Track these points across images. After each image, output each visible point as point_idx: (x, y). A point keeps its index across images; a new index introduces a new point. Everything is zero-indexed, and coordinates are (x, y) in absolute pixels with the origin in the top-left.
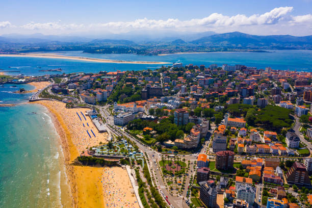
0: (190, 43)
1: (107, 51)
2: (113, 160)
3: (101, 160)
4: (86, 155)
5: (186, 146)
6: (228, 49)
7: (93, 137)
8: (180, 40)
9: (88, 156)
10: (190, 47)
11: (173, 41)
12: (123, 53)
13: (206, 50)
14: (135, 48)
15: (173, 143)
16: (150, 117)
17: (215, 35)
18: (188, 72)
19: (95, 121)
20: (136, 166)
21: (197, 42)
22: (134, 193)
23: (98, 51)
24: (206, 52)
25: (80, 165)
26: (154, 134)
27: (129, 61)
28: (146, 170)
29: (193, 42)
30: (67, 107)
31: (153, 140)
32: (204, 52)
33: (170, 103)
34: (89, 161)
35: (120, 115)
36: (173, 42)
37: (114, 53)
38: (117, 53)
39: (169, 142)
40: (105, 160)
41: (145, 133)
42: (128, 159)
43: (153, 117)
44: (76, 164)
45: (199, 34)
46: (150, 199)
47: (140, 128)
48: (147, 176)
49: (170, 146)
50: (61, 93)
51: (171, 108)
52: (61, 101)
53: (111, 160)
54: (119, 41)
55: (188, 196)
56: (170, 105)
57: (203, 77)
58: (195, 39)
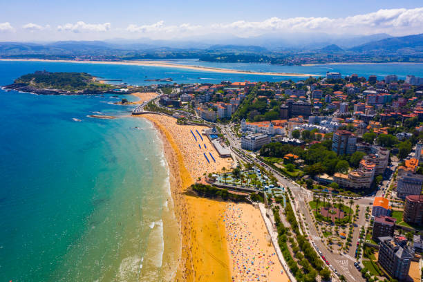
0: (351, 50)
1: (231, 59)
2: (241, 194)
3: (224, 192)
4: (204, 183)
5: (351, 184)
6: (411, 59)
8: (334, 46)
9: (206, 184)
10: (348, 56)
11: (322, 47)
12: (252, 62)
13: (375, 59)
14: (268, 56)
15: (331, 178)
16: (295, 141)
17: (389, 39)
18: (349, 85)
19: (215, 142)
20: (274, 204)
21: (360, 49)
22: (271, 241)
23: (219, 58)
24: (375, 62)
25: (194, 196)
26: (300, 164)
27: (261, 72)
28: (289, 211)
29: (354, 49)
30: (178, 123)
31: (298, 172)
32: (372, 62)
33: (323, 125)
34: (206, 191)
35: (250, 136)
36: (324, 49)
37: (240, 62)
38: (243, 62)
39: (325, 176)
40: (230, 192)
41: (286, 162)
42: (262, 195)
43: (298, 141)
44: (189, 193)
45: (364, 38)
47: (280, 155)
48: (291, 220)
49: (326, 183)
50: (171, 106)
51: (325, 132)
52: (171, 115)
53: (237, 193)
54: (247, 48)
55: (357, 256)
56: (324, 128)
57: (375, 92)
58: (356, 45)
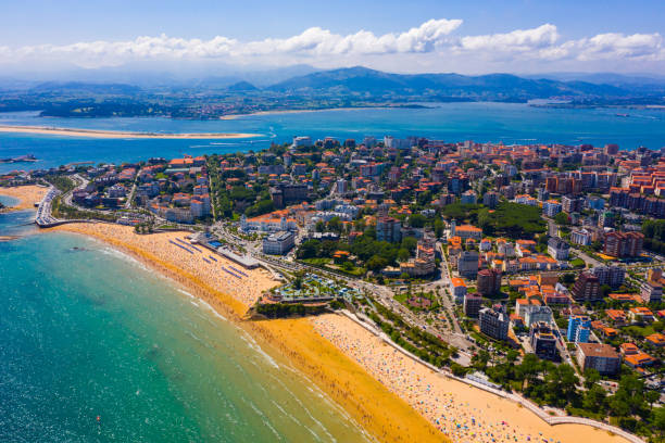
0: (268, 89)
2: (319, 304)
3: (298, 307)
4: (266, 301)
5: (419, 272)
7: (244, 277)
8: (244, 83)
9: (270, 302)
10: (273, 100)
11: (227, 84)
12: (138, 115)
13: (310, 105)
15: (397, 270)
16: (330, 236)
17: (316, 73)
18: (330, 154)
19: (220, 250)
20: (363, 308)
21: (281, 87)
22: (384, 341)
23: (79, 111)
24: (313, 108)
25: (264, 319)
26: (355, 260)
27: (170, 134)
28: (382, 310)
29: (273, 88)
30: (137, 231)
31: (358, 271)
32: (309, 108)
34: (272, 310)
35: (273, 237)
36: (231, 88)
37: (118, 116)
38: (123, 116)
39: (390, 269)
40: (305, 305)
41: (338, 261)
42: (342, 301)
43: (333, 235)
45: (282, 71)
46: (415, 343)
47: (327, 255)
48: (390, 317)
49: (396, 275)
50: (101, 206)
51: (346, 219)
52: (114, 221)
53: (315, 305)
54: (107, 87)
55: (463, 331)
56: (343, 215)
57: (363, 162)
58: (276, 82)
